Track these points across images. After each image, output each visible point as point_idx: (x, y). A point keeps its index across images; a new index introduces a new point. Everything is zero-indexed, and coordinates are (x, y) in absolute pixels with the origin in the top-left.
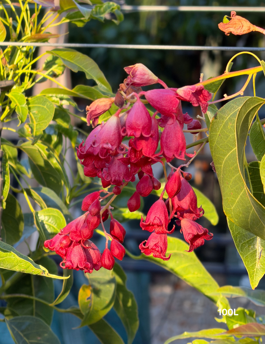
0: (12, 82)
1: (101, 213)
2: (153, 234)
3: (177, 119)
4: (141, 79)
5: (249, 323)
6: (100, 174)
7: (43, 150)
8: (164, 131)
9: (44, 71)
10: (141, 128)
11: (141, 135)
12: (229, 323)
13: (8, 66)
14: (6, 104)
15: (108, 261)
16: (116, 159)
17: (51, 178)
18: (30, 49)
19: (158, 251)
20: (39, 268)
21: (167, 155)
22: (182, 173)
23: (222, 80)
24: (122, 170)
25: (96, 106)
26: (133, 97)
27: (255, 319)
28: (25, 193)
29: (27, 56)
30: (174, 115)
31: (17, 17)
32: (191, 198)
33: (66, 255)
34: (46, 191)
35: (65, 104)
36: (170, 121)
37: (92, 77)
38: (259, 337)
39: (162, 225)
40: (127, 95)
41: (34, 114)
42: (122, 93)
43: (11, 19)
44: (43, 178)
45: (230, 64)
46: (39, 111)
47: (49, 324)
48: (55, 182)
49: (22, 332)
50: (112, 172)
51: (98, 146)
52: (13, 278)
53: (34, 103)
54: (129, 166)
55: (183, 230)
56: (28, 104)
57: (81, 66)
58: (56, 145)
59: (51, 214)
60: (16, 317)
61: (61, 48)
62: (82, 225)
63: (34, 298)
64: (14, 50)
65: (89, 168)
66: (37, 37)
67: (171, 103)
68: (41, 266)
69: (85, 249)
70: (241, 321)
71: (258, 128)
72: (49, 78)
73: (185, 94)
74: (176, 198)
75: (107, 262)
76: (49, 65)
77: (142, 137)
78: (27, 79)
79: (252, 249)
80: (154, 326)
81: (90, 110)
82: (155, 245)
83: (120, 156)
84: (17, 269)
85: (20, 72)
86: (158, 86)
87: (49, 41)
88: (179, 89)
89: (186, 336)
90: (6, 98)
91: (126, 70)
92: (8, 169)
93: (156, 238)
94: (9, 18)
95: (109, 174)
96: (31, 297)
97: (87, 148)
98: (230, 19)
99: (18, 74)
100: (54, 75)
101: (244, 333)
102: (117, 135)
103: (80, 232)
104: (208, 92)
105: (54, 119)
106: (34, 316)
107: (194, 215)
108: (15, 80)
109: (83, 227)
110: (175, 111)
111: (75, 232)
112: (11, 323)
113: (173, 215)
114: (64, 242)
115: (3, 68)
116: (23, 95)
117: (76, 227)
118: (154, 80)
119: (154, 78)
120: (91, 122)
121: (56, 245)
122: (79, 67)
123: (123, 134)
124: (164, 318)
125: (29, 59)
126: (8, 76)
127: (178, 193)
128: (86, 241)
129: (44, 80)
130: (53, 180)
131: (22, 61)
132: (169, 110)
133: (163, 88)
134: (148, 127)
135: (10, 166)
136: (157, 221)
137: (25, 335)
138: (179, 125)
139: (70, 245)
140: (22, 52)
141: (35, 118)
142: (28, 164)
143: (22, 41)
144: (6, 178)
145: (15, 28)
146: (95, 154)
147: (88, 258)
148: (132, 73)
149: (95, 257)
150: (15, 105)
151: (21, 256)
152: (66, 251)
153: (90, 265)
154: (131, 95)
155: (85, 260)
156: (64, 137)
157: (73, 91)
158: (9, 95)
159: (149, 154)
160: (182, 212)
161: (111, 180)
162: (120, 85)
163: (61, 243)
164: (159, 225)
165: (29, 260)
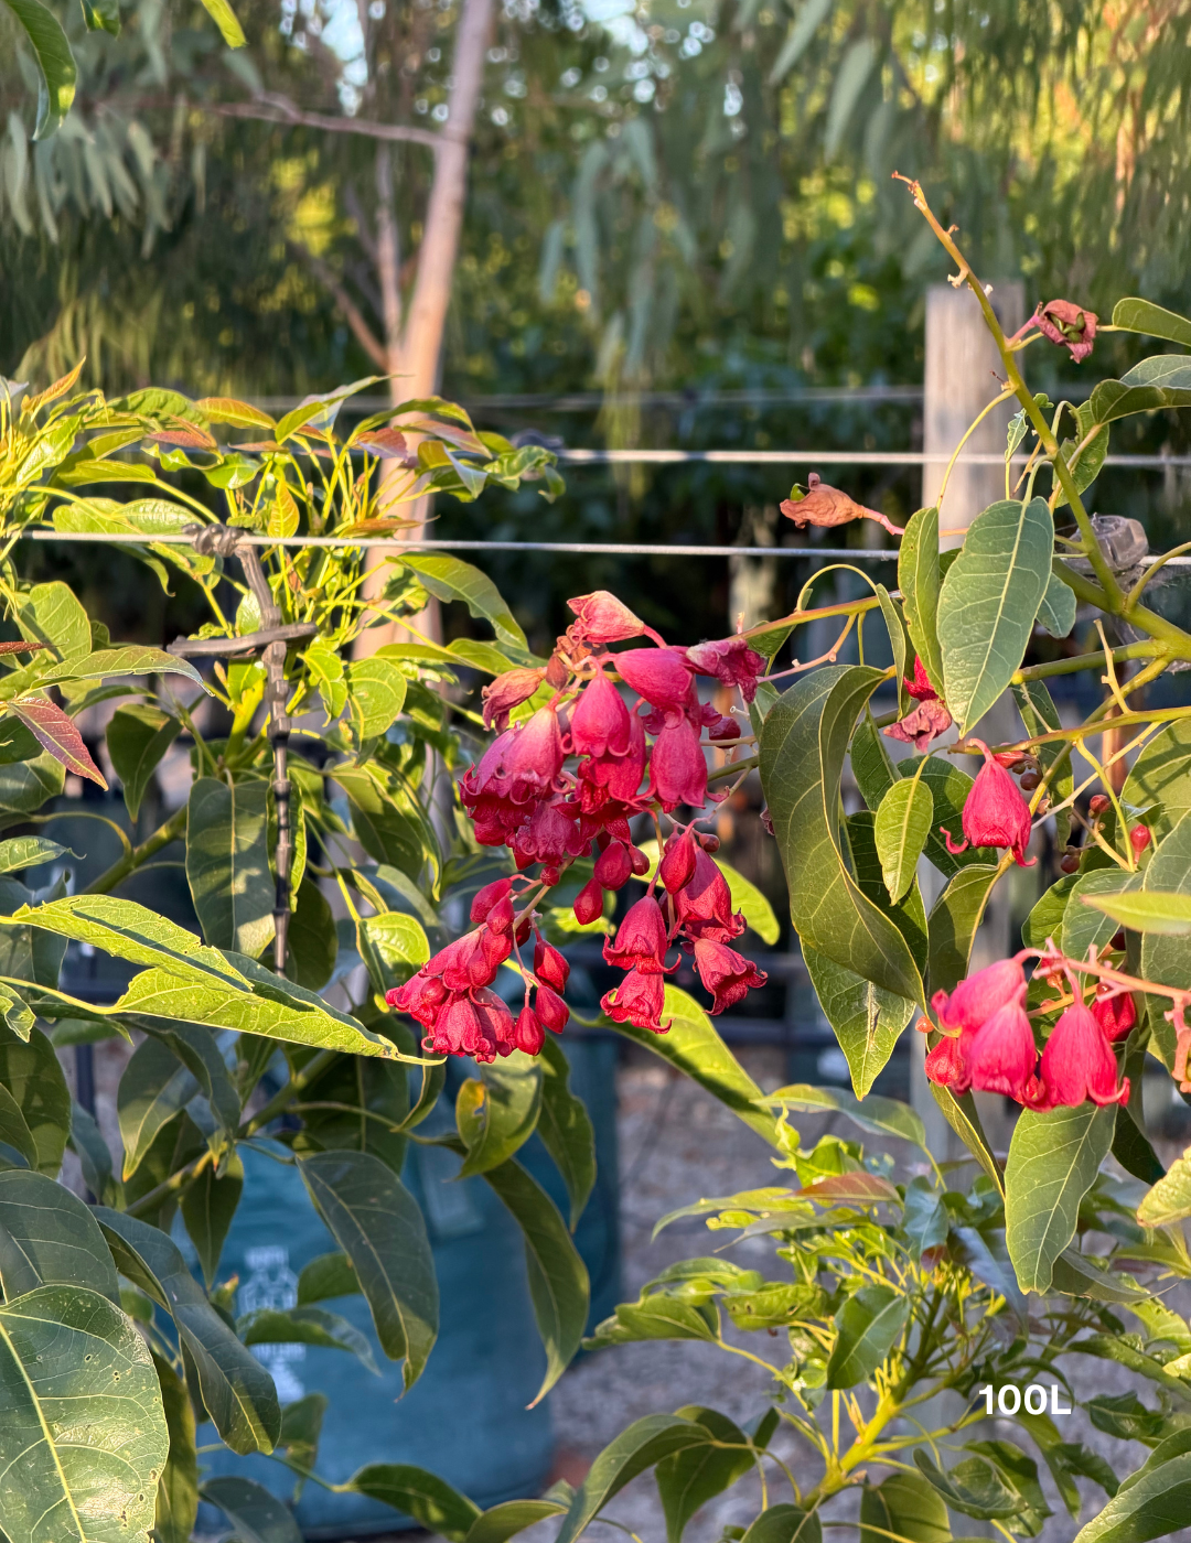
0: (311, 627)
1: (515, 927)
2: (631, 974)
3: (687, 716)
4: (606, 625)
5: (849, 1172)
6: (512, 840)
7: (382, 781)
8: (658, 744)
9: (384, 602)
10: (605, 736)
11: (607, 752)
12: (802, 1172)
13: (303, 591)
14: (299, 677)
15: (529, 1035)
16: (549, 805)
17: (399, 845)
18: (353, 553)
19: (643, 1013)
20: (378, 1041)
21: (663, 797)
22: (697, 837)
23: (789, 627)
24: (563, 829)
25: (503, 686)
26: (586, 668)
27: (863, 1165)
28: (340, 879)
29: (346, 570)
30: (681, 707)
31: (325, 480)
32: (716, 894)
33: (434, 1022)
34: (387, 873)
35: (432, 677)
36: (671, 722)
37: (481, 612)
38: (871, 1204)
39: (653, 956)
40: (574, 663)
41: (359, 698)
42: (564, 657)
43: (310, 485)
44: (381, 845)
45: (806, 593)
46: (371, 694)
47: (397, 1171)
48: (408, 854)
49: (334, 1186)
50: (539, 835)
51: (510, 777)
52: (313, 1065)
53: (360, 675)
54: (578, 821)
55: (700, 965)
56: (347, 676)
57: (460, 590)
58: (410, 767)
59: (395, 926)
60: (322, 1153)
61: (417, 550)
62: (470, 954)
63: (363, 1111)
64: (317, 555)
65: (487, 827)
66: (368, 525)
67: (674, 680)
68: (380, 1037)
69: (478, 1010)
70: (829, 1168)
71: (870, 736)
72: (394, 618)
73: (704, 659)
74: (683, 895)
75: (527, 1037)
76: (395, 588)
77: (607, 757)
78: (345, 619)
79: (857, 1009)
80: (628, 1162)
81: (491, 696)
82: (637, 999)
83: (557, 801)
84: (328, 1044)
85: (330, 604)
86: (645, 642)
87: (396, 535)
88: (692, 648)
89: (704, 1206)
90: (299, 663)
91: (571, 606)
92: (301, 821)
93: (637, 984)
94: (307, 482)
95: (533, 840)
96: (355, 1110)
97: (483, 781)
98: (806, 492)
99: (324, 610)
100: (407, 611)
101: (837, 1195)
102: (551, 752)
103: (467, 969)
104: (758, 656)
105: (406, 709)
106: (363, 1152)
107: (724, 932)
108: (319, 622)
109: (474, 959)
110: (683, 699)
111: (455, 971)
112: (309, 1167)
113: (675, 930)
114: (432, 993)
115: (292, 595)
116: (337, 658)
117: (458, 959)
118: (634, 628)
119: (636, 625)
120: (493, 724)
121: (413, 999)
122: (456, 592)
123: (566, 751)
124: (650, 1142)
125: (351, 574)
126: (302, 613)
127: (687, 881)
128: (482, 990)
129: (382, 621)
130: (402, 849)
131: (334, 580)
132: (670, 696)
133: (655, 645)
134: (621, 734)
135: (306, 813)
136: (639, 946)
137: (341, 1195)
138: (691, 730)
139: (443, 1000)
140: (335, 558)
141: (363, 707)
142: (348, 811)
143: (335, 536)
144: (297, 844)
145: (319, 504)
146: (502, 795)
147: (485, 1029)
148: (586, 612)
149: (500, 1027)
150: (318, 679)
151: (335, 1015)
152: (435, 1016)
153: (488, 1045)
154: (583, 662)
155: (477, 1034)
156: (428, 749)
157: (446, 651)
158: (305, 657)
159: (624, 796)
160: (697, 926)
161: (537, 853)
162: (559, 638)
163: (423, 995)
164: (646, 955)
165: (353, 1024)
